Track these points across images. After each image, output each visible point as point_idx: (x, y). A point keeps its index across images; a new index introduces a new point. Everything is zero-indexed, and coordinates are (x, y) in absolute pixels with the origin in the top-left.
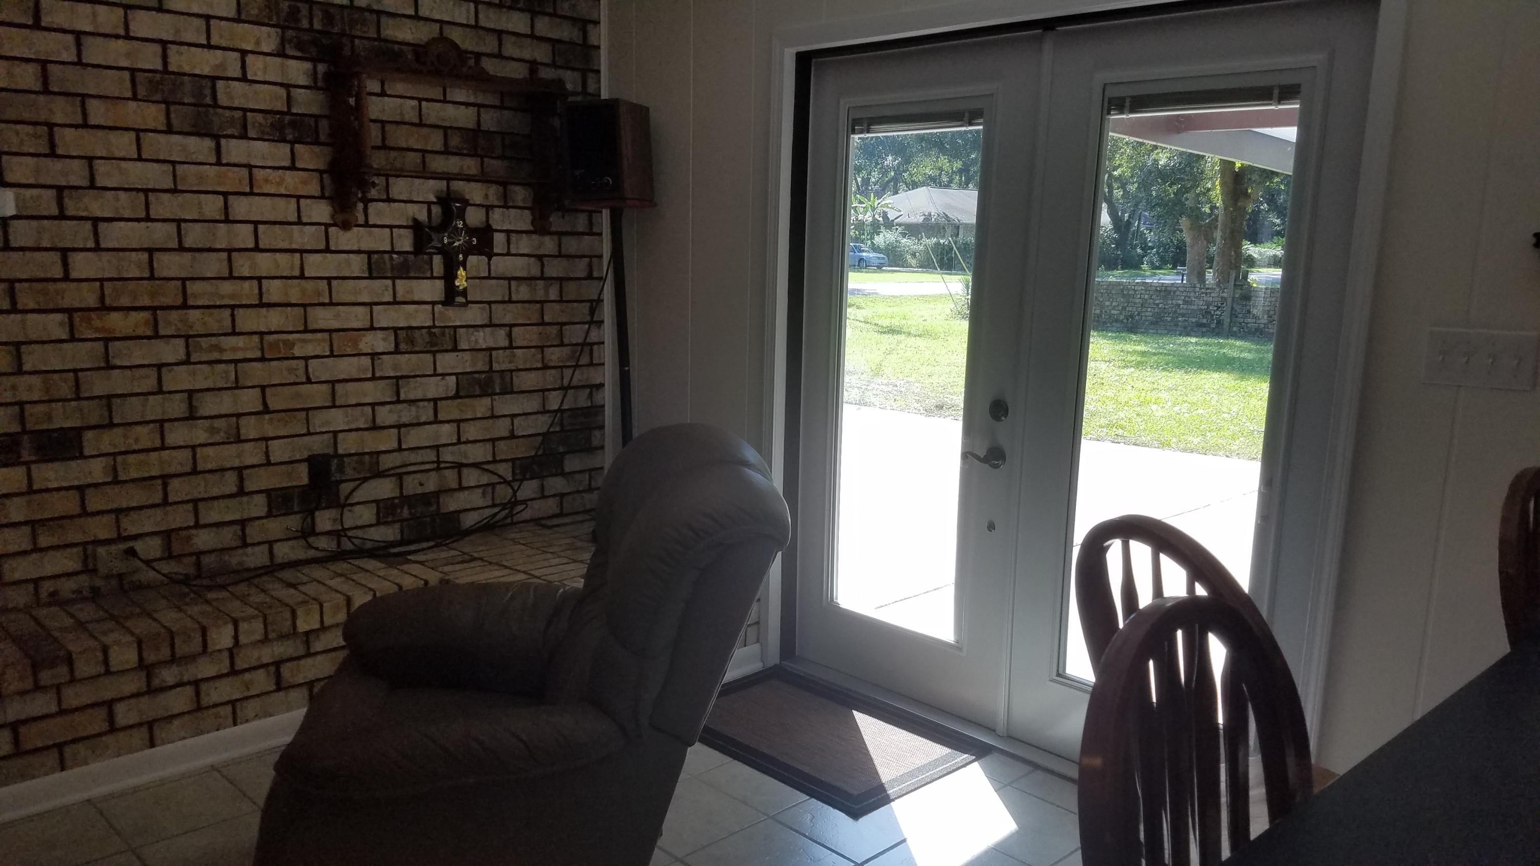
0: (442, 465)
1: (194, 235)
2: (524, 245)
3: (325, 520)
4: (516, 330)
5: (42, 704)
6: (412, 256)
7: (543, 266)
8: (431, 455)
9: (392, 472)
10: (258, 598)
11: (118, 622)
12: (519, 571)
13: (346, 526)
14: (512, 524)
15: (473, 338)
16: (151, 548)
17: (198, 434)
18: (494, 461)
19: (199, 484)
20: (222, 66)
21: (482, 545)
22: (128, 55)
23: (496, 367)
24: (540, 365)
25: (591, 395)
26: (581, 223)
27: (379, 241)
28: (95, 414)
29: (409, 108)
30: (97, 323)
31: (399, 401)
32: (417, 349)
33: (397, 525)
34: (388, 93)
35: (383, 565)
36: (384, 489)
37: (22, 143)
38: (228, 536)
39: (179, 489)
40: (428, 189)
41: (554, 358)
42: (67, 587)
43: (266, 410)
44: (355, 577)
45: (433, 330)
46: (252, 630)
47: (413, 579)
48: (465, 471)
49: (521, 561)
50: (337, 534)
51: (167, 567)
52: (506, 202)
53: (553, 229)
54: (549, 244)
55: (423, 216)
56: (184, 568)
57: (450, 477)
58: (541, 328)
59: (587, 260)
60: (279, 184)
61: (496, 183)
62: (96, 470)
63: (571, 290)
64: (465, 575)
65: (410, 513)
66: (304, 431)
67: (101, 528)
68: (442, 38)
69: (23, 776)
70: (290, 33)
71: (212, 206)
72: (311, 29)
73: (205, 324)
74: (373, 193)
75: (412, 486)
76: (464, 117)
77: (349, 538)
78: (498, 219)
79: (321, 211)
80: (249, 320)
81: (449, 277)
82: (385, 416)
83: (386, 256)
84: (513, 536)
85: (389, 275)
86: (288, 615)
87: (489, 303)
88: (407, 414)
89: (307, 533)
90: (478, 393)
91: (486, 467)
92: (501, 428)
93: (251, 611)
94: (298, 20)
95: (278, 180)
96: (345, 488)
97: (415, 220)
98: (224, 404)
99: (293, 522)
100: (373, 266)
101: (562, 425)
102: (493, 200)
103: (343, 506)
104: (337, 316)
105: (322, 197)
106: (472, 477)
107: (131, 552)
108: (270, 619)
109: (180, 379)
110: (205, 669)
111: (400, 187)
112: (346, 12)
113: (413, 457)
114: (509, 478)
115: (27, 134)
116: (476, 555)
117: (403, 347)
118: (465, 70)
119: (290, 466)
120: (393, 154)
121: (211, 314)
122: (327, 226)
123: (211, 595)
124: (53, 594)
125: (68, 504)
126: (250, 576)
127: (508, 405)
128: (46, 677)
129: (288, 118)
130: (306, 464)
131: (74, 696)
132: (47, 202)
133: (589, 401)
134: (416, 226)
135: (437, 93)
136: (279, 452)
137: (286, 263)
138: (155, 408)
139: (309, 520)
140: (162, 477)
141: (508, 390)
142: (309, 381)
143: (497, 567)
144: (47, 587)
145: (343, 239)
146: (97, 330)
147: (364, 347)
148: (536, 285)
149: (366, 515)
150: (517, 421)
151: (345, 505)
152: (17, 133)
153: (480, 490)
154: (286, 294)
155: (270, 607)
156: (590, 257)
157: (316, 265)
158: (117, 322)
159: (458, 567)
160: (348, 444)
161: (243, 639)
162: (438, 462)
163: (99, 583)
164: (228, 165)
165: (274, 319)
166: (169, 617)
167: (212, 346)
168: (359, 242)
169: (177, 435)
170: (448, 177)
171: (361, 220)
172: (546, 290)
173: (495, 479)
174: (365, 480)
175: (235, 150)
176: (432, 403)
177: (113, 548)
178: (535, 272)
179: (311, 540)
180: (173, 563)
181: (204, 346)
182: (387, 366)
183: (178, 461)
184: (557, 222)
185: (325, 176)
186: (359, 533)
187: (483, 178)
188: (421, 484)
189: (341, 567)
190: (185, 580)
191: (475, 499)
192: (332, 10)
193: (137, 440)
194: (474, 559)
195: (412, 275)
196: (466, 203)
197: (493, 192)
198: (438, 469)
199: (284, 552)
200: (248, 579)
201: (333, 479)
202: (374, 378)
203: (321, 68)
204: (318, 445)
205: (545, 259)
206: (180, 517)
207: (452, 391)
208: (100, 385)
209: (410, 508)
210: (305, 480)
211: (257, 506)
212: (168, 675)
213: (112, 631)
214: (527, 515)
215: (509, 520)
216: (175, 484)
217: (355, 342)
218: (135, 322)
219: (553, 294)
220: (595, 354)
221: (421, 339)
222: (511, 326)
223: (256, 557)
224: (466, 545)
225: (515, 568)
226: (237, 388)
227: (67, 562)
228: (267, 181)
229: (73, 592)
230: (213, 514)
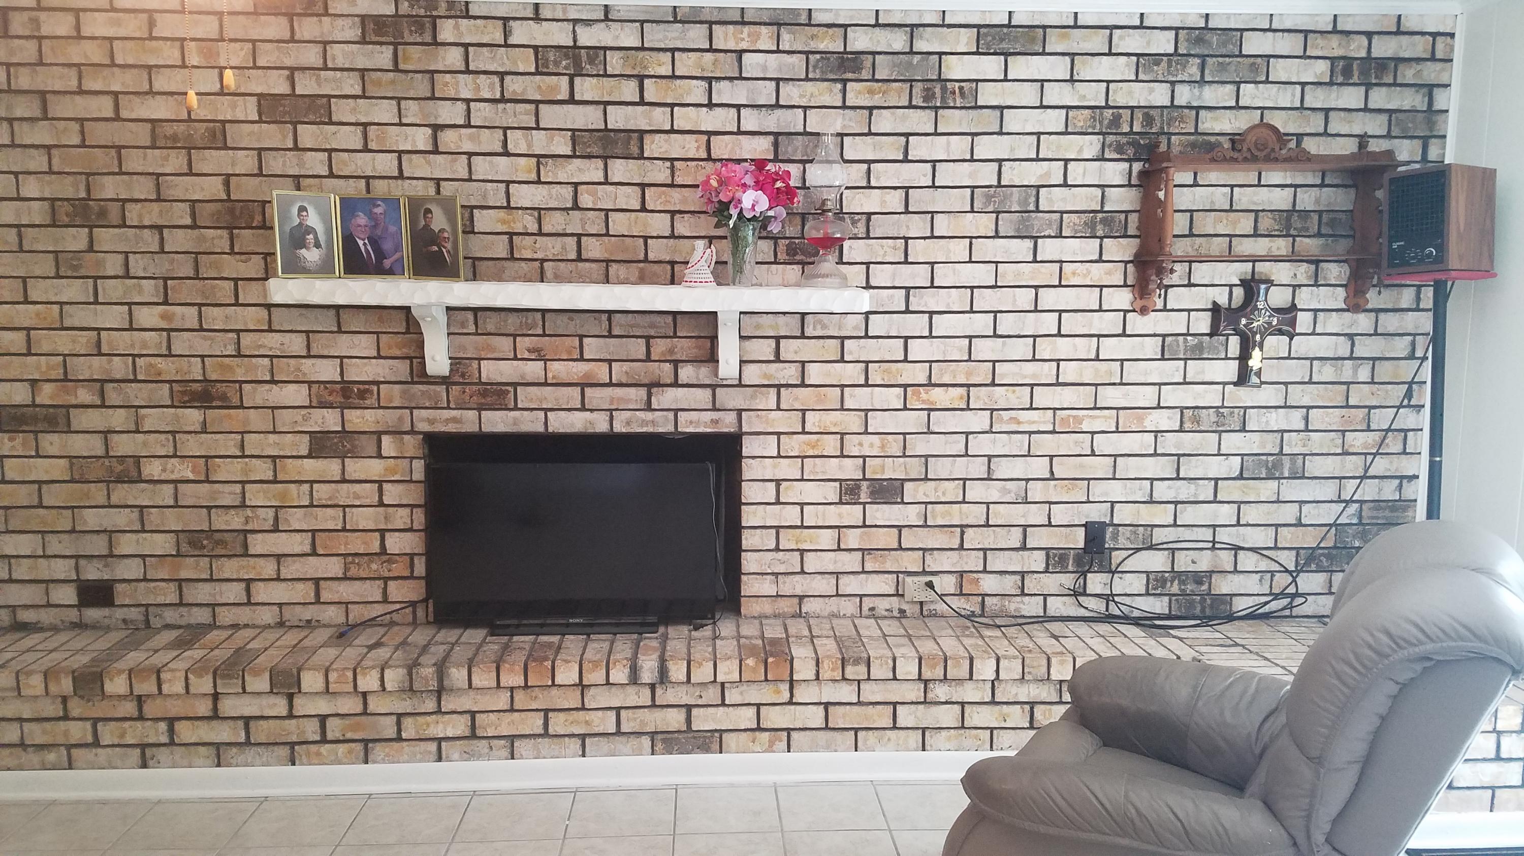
0: (1217, 546)
1: (1007, 324)
2: (1334, 323)
3: (1096, 582)
4: (1312, 412)
5: (847, 693)
6: (1208, 338)
7: (1353, 345)
8: (1207, 534)
9: (1165, 546)
10: (1023, 641)
11: (910, 640)
12: (1277, 665)
13: (1114, 592)
14: (1291, 616)
15: (1264, 419)
16: (946, 584)
17: (992, 492)
18: (1276, 548)
19: (989, 536)
20: (1048, 174)
21: (1248, 632)
22: (971, 176)
23: (1286, 450)
24: (1339, 451)
25: (1400, 486)
26: (1406, 297)
27: (1175, 323)
28: (915, 468)
29: (1220, 197)
30: (924, 396)
31: (1178, 478)
32: (1202, 428)
33: (1166, 599)
34: (1200, 183)
35: (1144, 635)
36: (1157, 561)
37: (885, 255)
38: (1009, 584)
39: (973, 538)
40: (1233, 272)
41: (1357, 443)
42: (882, 605)
43: (1053, 478)
44: (1112, 640)
45: (1221, 410)
46: (1012, 668)
47: (1167, 652)
48: (1241, 554)
49: (1284, 656)
50: (1109, 598)
51: (957, 603)
52: (1316, 281)
53: (1370, 306)
54: (1363, 322)
55: (1223, 301)
56: (971, 605)
57: (1225, 559)
58: (1344, 411)
59: (1410, 338)
60: (1085, 276)
61: (1307, 261)
62: (911, 515)
63: (1385, 371)
64: (1220, 658)
65: (1180, 589)
66: (1084, 499)
67: (910, 562)
68: (1262, 124)
69: (828, 748)
70: (1110, 138)
71: (1025, 298)
72: (1131, 132)
73: (1007, 399)
74: (1175, 279)
75: (1184, 562)
76: (1280, 199)
77: (1116, 603)
78: (1305, 298)
79: (1123, 298)
80: (1043, 397)
81: (1244, 357)
82: (1163, 491)
83: (1181, 338)
84: (1288, 629)
85: (1182, 356)
86: (1045, 662)
87: (1286, 384)
88: (1184, 491)
89: (1078, 593)
90: (1263, 476)
91: (1264, 552)
92: (1288, 514)
93: (1013, 651)
94: (1118, 126)
95: (1085, 272)
96: (1117, 556)
97: (1214, 303)
98: (1018, 468)
99: (1068, 580)
100: (1166, 348)
101: (1360, 517)
102: (1302, 279)
103: (1113, 573)
104: (1126, 395)
105: (1125, 285)
106: (1248, 561)
107: (930, 585)
108: (1027, 662)
109: (982, 445)
110: (970, 693)
111: (1202, 272)
112: (1165, 111)
113: (1187, 534)
114: (1292, 567)
115: (890, 247)
116: (1238, 641)
117: (1188, 426)
118: (1284, 152)
119: (1069, 529)
120: (1198, 240)
121: (1014, 392)
122: (1126, 312)
123: (987, 633)
124: (872, 609)
125: (888, 539)
126: (1023, 622)
127: (1293, 490)
128: (850, 671)
129: (1100, 215)
130: (1083, 529)
131: (871, 692)
132: (897, 300)
133: (1398, 493)
134: (1215, 309)
135: (1253, 178)
136: (1060, 515)
137: (1085, 348)
138: (961, 468)
139: (1081, 581)
140: (961, 526)
141: (1299, 475)
142: (1093, 454)
143: (1256, 657)
144: (867, 603)
145: (1137, 323)
146: (924, 402)
147: (1149, 425)
148: (1343, 366)
149: (1137, 584)
150: (1305, 508)
151: (1116, 572)
152: (882, 247)
153: (1258, 576)
154: (1081, 375)
155: (1030, 651)
156: (1415, 335)
157: (1110, 348)
158: (939, 396)
159: (1216, 649)
160: (1123, 515)
161: (1002, 676)
162: (1214, 542)
163: (904, 607)
164: (1041, 262)
165: (1066, 397)
166: (949, 644)
167: (1011, 418)
168: (1155, 325)
169: (976, 492)
170: (1254, 259)
171: (1160, 304)
172: (1355, 370)
173: (1276, 567)
174: (1138, 550)
175: (1049, 248)
176: (1213, 482)
177: (916, 579)
178: (1345, 351)
179: (1081, 599)
180: (963, 599)
181: (1005, 418)
182: (1169, 444)
183: (975, 514)
184: (1374, 298)
185: (1129, 266)
186: (1127, 600)
187: (1293, 258)
188: (1193, 562)
189: (1104, 628)
190: (970, 617)
191: (1251, 584)
192: (1152, 112)
193: (944, 494)
194: (1237, 645)
195: (1205, 356)
196: (1270, 282)
197: (1303, 272)
198: (1213, 548)
199: (1057, 606)
200: (1020, 625)
201: (1107, 546)
202: (1155, 454)
203: (1137, 167)
204: (1097, 513)
205: (1356, 338)
206: (973, 562)
207: (1235, 471)
208: (920, 446)
209: (1179, 584)
210: (1081, 545)
211: (1037, 561)
212: (940, 692)
213: (904, 645)
214: (1307, 609)
215: (1287, 613)
216: (969, 532)
217: (1141, 419)
218: (953, 397)
219: (1364, 374)
220: (1410, 442)
221: (1207, 418)
222: (1309, 408)
223: (1032, 607)
224: (1231, 630)
225: (1275, 661)
226: (1029, 456)
227: (885, 585)
228: (1074, 273)
229: (887, 610)
230: (997, 562)
